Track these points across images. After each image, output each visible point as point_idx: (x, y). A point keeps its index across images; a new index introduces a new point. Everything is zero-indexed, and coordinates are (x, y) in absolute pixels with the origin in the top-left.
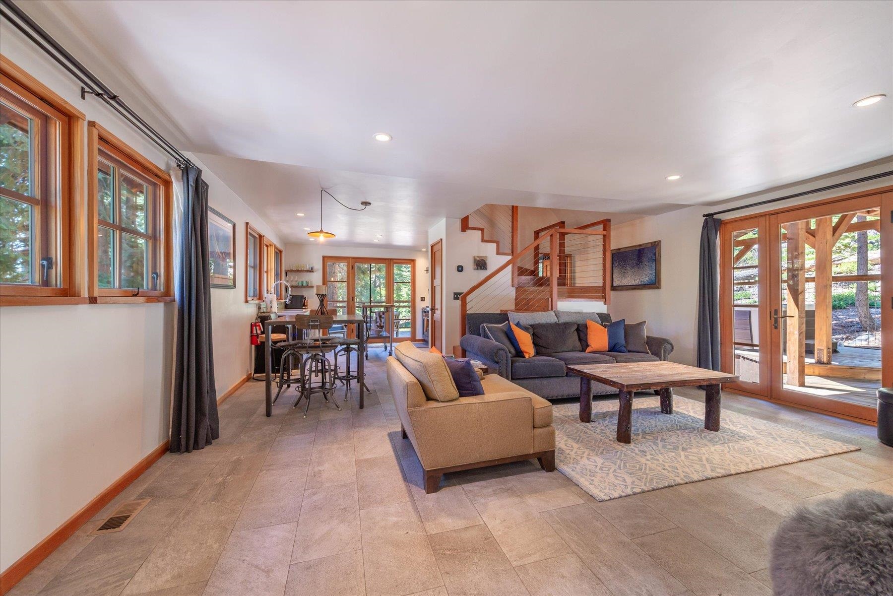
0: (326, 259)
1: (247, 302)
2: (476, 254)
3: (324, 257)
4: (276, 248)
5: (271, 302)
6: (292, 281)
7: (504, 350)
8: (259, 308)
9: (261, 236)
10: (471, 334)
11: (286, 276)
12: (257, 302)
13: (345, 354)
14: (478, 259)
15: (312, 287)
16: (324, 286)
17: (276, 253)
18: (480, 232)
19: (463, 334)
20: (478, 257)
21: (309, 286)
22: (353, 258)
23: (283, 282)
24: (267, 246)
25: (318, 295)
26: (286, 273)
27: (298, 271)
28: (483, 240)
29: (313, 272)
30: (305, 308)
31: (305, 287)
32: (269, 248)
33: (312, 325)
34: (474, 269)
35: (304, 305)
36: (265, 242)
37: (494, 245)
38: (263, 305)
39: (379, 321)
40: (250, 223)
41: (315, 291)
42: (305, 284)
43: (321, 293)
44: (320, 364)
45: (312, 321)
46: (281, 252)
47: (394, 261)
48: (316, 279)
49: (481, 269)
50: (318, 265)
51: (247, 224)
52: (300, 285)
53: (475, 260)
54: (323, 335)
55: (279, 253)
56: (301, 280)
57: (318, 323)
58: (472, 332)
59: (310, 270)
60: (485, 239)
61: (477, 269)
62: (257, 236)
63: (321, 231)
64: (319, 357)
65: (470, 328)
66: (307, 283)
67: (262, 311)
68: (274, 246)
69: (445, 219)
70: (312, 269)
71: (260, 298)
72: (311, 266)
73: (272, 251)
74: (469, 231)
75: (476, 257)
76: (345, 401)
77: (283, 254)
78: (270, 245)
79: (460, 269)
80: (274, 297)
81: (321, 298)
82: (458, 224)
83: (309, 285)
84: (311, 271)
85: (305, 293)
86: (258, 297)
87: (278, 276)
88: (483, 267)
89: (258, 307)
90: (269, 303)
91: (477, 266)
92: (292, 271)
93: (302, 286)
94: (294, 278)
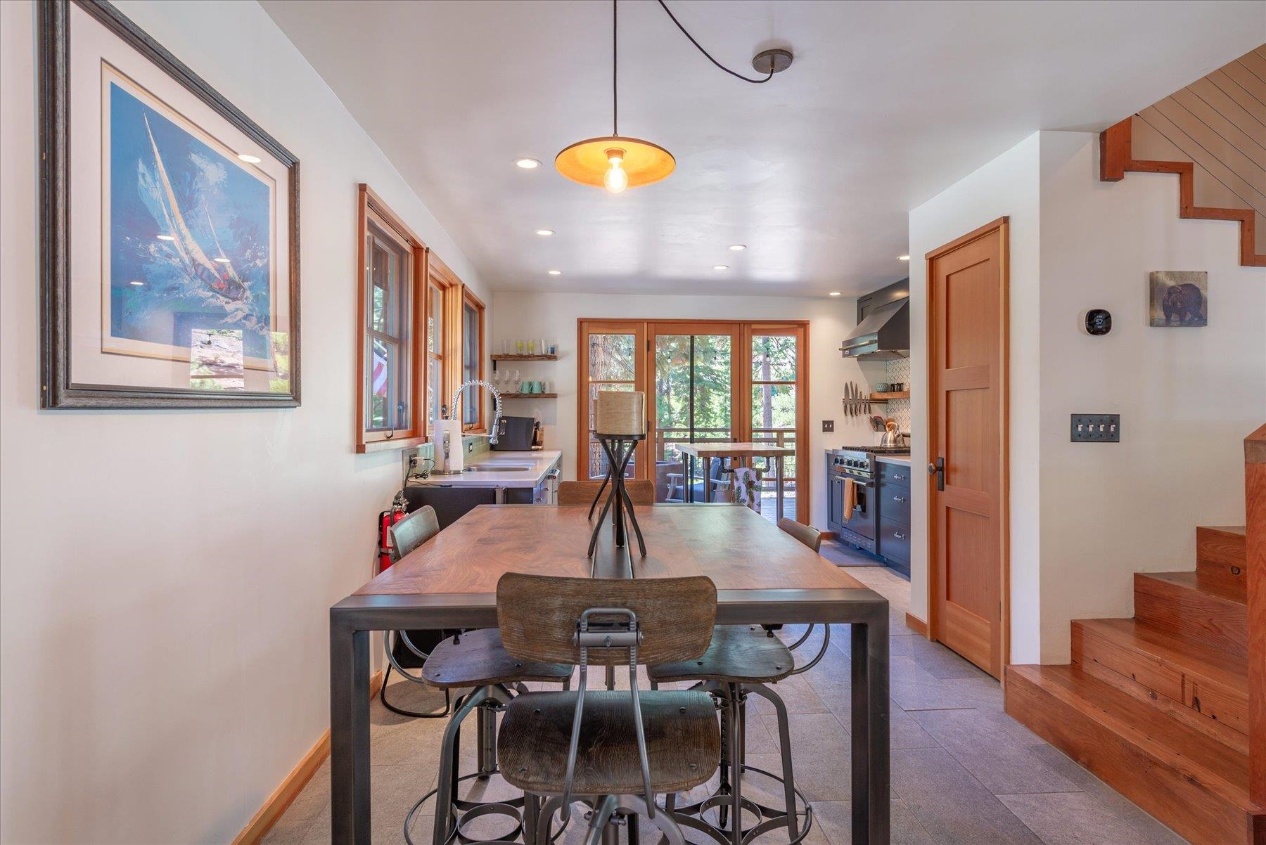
0: (585, 325)
1: (360, 449)
2: (1160, 266)
3: (581, 322)
4: (466, 294)
5: (447, 440)
6: (507, 382)
8: (412, 463)
9: (417, 249)
11: (495, 369)
12: (402, 444)
14: (1171, 283)
15: (554, 397)
17: (466, 307)
18: (1173, 180)
20: (1171, 274)
21: (546, 395)
22: (652, 322)
23: (486, 384)
24: (443, 288)
26: (494, 362)
27: (520, 357)
28: (1188, 210)
29: (555, 358)
30: (537, 450)
31: (537, 396)
32: (449, 293)
34: (1154, 324)
35: (535, 443)
36: (432, 267)
37: (1232, 229)
38: (426, 452)
40: (369, 184)
42: (536, 390)
46: (480, 308)
47: (754, 326)
48: (562, 375)
49: (1183, 323)
50: (567, 343)
51: (363, 188)
52: (526, 391)
53: (1156, 286)
55: (474, 310)
56: (530, 379)
59: (549, 354)
60: (1198, 202)
61: (1168, 323)
62: (407, 247)
66: (542, 386)
67: (418, 470)
68: (460, 287)
69: (1037, 134)
70: (553, 352)
71: (417, 431)
72: (551, 345)
73: (456, 301)
74: (1131, 179)
75: (1162, 278)
77: (486, 314)
78: (451, 285)
79: (1098, 322)
80: (454, 427)
82: (1088, 152)
83: (547, 391)
84: (552, 356)
85: (537, 412)
86: (410, 429)
87: (473, 368)
88: (1189, 316)
89: (407, 458)
90: (440, 444)
91: (1168, 311)
92: (507, 357)
93: (531, 395)
94: (513, 373)
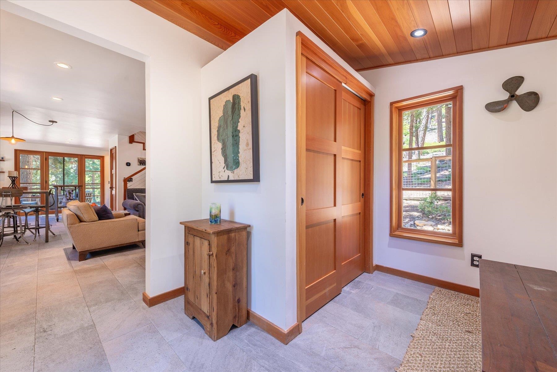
0: (18, 152)
2: (139, 157)
3: (16, 150)
7: (141, 205)
10: (129, 199)
13: (34, 213)
14: (141, 159)
15: (3, 172)
16: (16, 172)
18: (142, 145)
19: (125, 199)
22: (46, 152)
25: (9, 177)
28: (144, 149)
29: (4, 161)
33: (4, 195)
34: (138, 165)
39: (69, 196)
41: (6, 175)
43: (13, 176)
44: (12, 220)
45: (4, 192)
47: (86, 156)
48: (7, 166)
50: (9, 156)
53: (139, 160)
54: (15, 203)
57: (10, 194)
58: (129, 198)
61: (140, 165)
63: (13, 137)
64: (11, 214)
65: (128, 196)
69: (117, 135)
72: (2, 156)
74: (134, 144)
75: (139, 158)
76: (34, 241)
79: (128, 164)
81: (12, 179)
82: (127, 139)
83: (1, 171)
84: (2, 160)
88: (144, 164)
91: (140, 163)
